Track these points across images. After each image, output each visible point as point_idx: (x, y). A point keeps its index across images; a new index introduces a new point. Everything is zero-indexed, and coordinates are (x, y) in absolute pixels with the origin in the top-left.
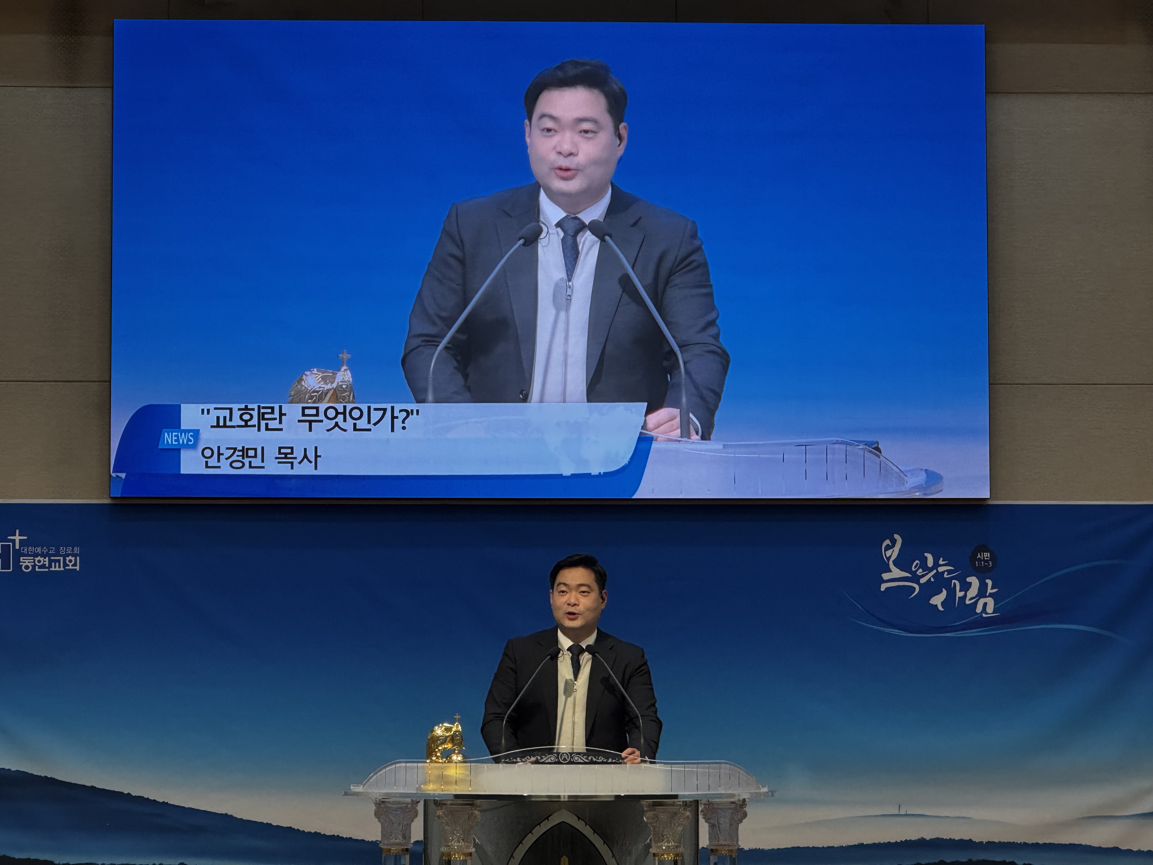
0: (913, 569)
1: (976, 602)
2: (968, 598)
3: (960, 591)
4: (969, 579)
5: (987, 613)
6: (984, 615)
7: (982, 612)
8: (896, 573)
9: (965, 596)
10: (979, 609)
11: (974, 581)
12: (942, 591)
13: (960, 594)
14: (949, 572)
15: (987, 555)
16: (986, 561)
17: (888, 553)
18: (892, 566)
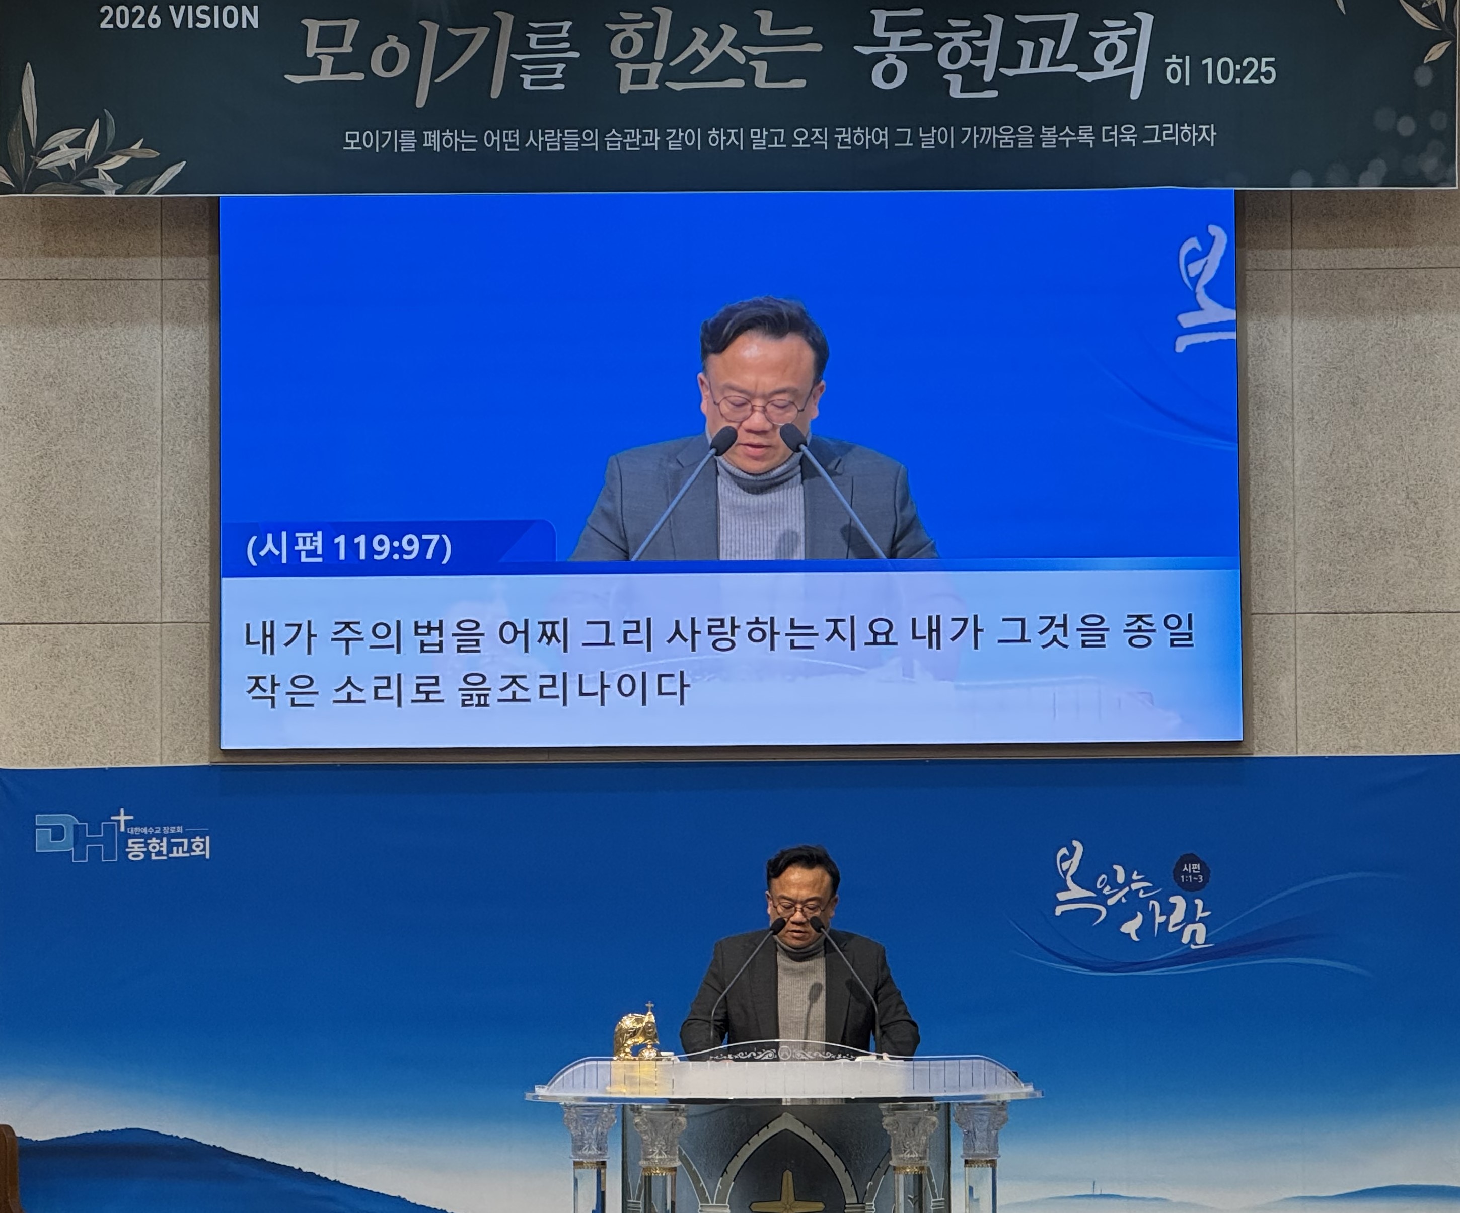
0: (1099, 887)
1: (1183, 929)
2: (1172, 923)
3: (1161, 915)
4: (1172, 900)
5: (1196, 944)
6: (1193, 947)
7: (1190, 942)
8: (1076, 891)
9: (1167, 921)
10: (1186, 939)
11: (1179, 902)
12: (1135, 916)
13: (1159, 919)
14: (1146, 890)
15: (1196, 867)
16: (1194, 875)
17: (1065, 865)
18: (1070, 883)
